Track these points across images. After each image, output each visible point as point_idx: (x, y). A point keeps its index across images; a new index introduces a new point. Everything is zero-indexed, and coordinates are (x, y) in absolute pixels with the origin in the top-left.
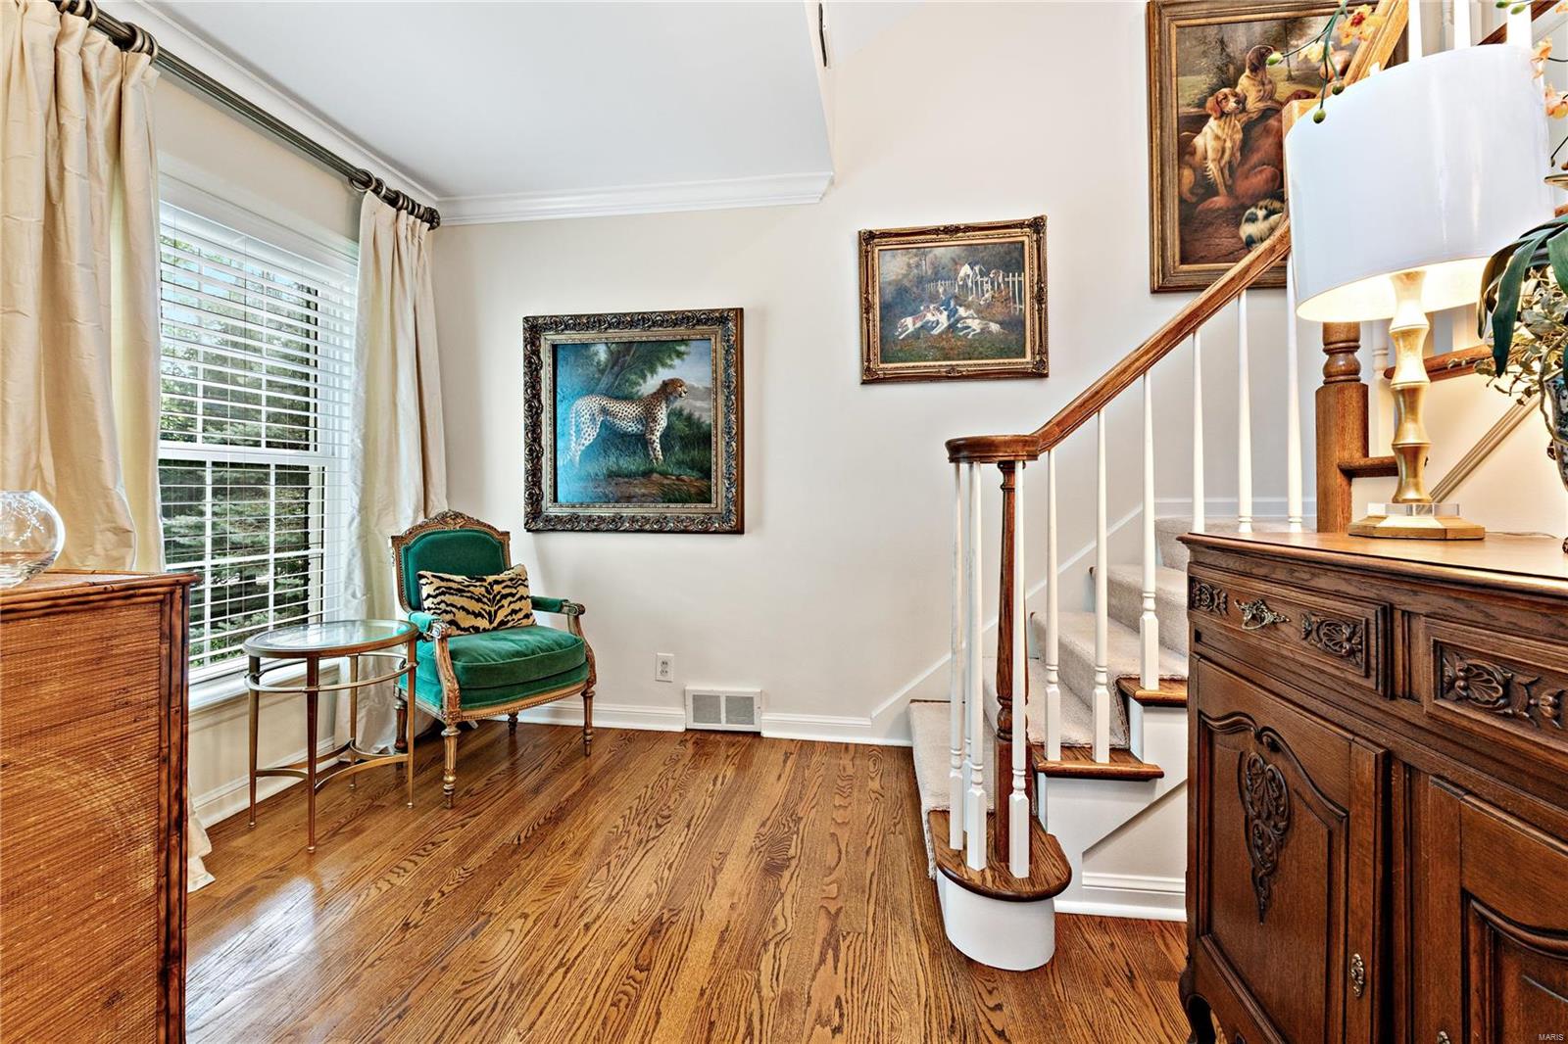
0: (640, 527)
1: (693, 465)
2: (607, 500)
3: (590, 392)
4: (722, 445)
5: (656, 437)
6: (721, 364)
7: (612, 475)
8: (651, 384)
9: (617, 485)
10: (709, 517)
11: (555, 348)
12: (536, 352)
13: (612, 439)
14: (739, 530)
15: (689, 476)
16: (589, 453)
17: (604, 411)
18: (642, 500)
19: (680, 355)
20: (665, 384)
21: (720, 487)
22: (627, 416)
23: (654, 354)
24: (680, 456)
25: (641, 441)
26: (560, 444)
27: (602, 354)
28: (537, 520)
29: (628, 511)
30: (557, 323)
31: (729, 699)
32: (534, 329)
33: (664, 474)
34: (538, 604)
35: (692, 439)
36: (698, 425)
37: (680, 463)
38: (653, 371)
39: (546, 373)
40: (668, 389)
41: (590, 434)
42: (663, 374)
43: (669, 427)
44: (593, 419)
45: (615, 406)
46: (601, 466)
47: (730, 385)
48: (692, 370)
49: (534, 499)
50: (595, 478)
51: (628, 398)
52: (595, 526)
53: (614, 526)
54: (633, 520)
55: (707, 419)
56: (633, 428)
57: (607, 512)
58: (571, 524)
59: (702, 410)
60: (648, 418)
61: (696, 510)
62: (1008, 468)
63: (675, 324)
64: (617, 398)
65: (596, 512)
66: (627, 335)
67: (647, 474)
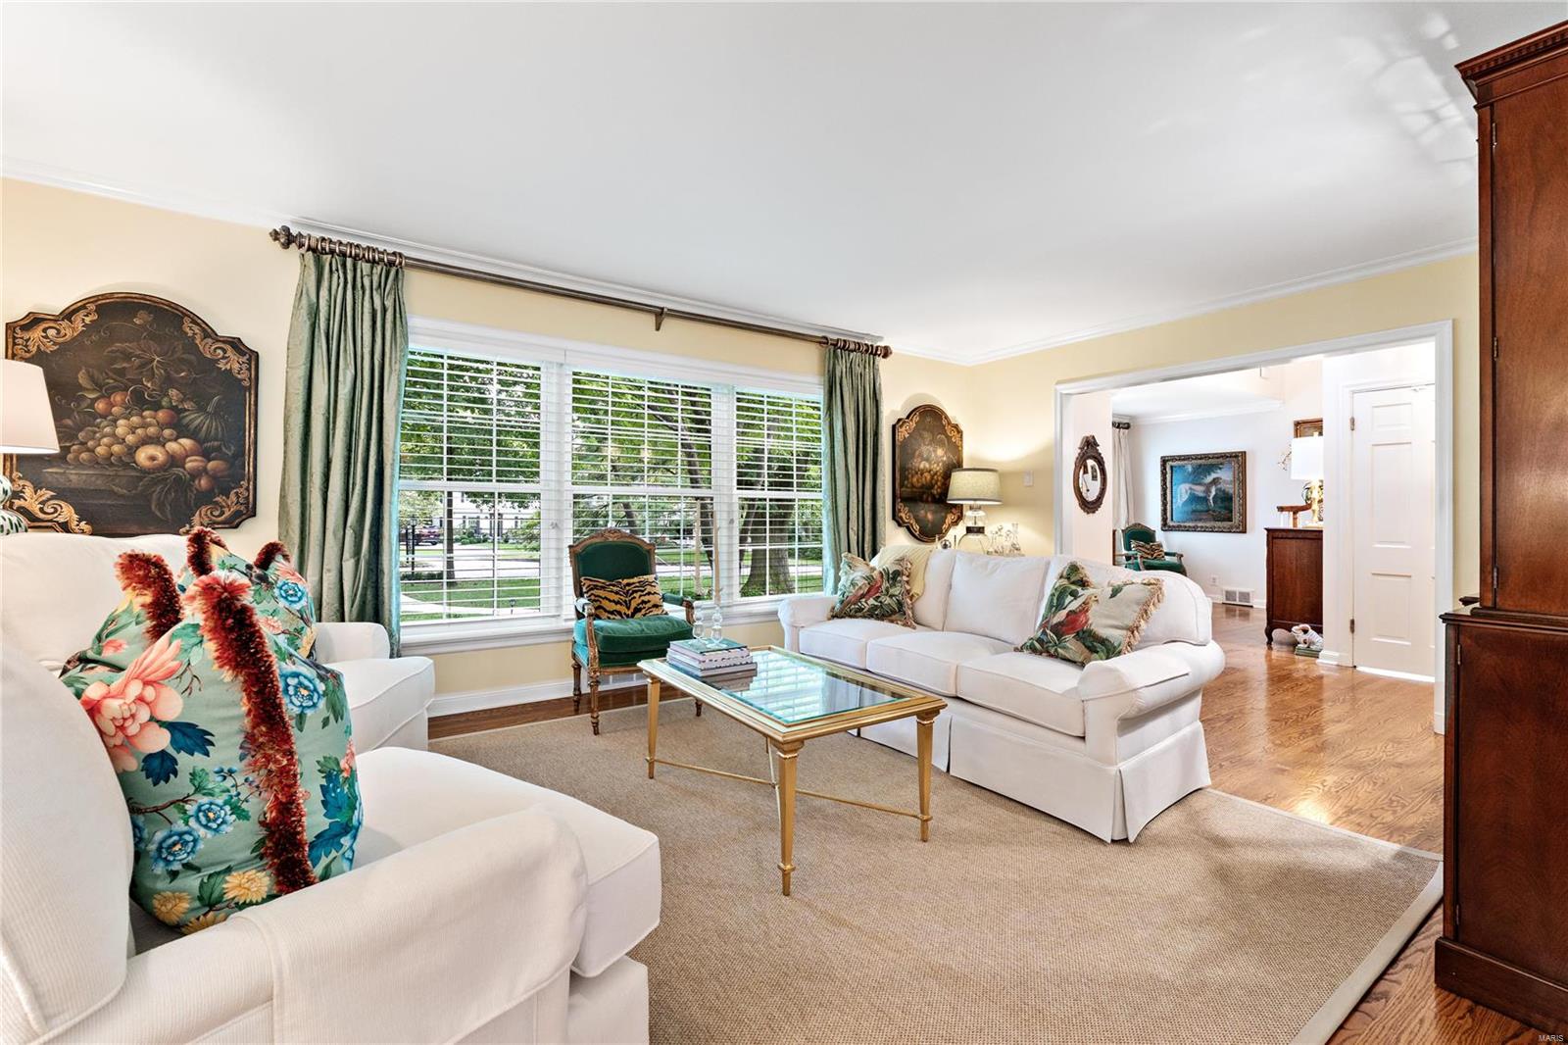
0: (1204, 530)
1: (1226, 508)
2: (1192, 520)
3: (1185, 482)
4: (1237, 502)
5: (1211, 498)
6: (1236, 472)
7: (1194, 511)
8: (1209, 479)
9: (1196, 515)
10: (1232, 527)
11: (1172, 467)
12: (1165, 469)
13: (1194, 499)
14: (1244, 532)
15: (1224, 512)
16: (1185, 503)
17: (1191, 489)
18: (1205, 520)
19: (1220, 469)
20: (1214, 479)
21: (1236, 517)
22: (1199, 490)
23: (1210, 468)
24: (1221, 505)
25: (1205, 499)
26: (1174, 501)
27: (1190, 469)
28: (1165, 526)
29: (1199, 525)
30: (1173, 458)
31: (1240, 593)
32: (1164, 461)
33: (1214, 511)
34: (1167, 554)
35: (1225, 499)
36: (1228, 494)
37: (1220, 507)
38: (1209, 474)
39: (1168, 476)
40: (1215, 481)
41: (1185, 497)
42: (1214, 476)
43: (1215, 496)
44: (1186, 492)
45: (1194, 487)
46: (1190, 508)
47: (1242, 480)
48: (1225, 475)
49: (1164, 520)
50: (1187, 513)
51: (1200, 484)
52: (1187, 529)
53: (1195, 529)
54: (1202, 527)
55: (1231, 491)
56: (1202, 495)
57: (1191, 524)
58: (1178, 528)
59: (1229, 488)
60: (1208, 491)
61: (1227, 524)
62: (1295, 513)
63: (1218, 458)
64: (1196, 484)
65: (1187, 524)
66: (1199, 462)
67: (1207, 511)
